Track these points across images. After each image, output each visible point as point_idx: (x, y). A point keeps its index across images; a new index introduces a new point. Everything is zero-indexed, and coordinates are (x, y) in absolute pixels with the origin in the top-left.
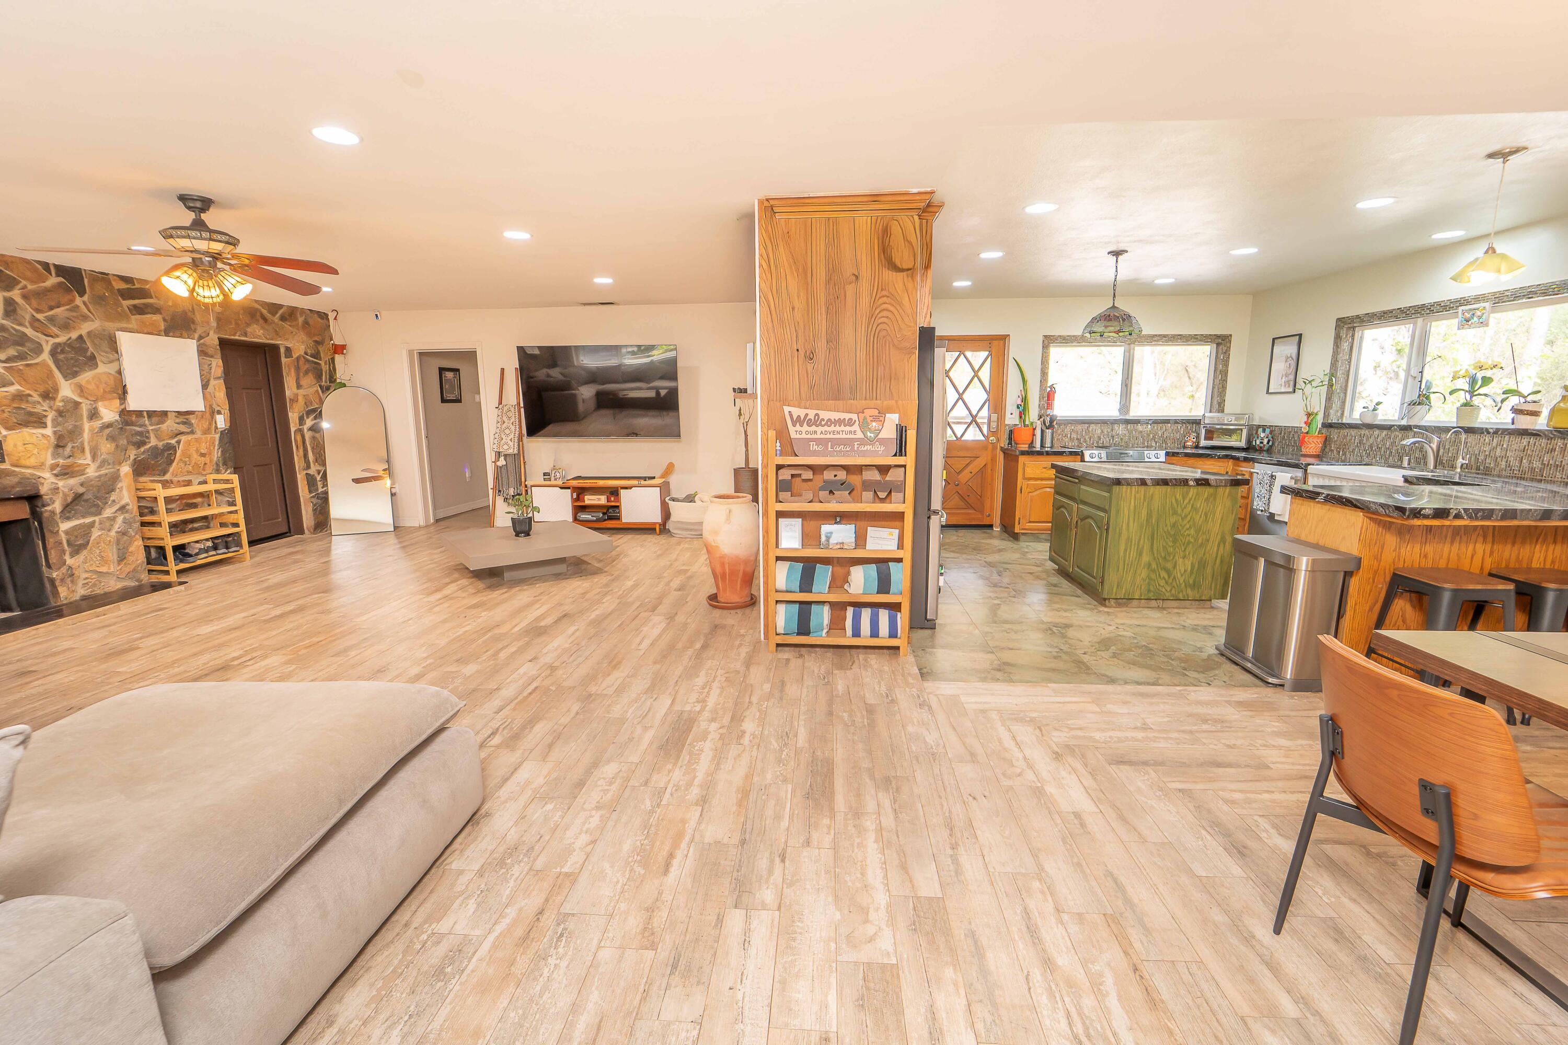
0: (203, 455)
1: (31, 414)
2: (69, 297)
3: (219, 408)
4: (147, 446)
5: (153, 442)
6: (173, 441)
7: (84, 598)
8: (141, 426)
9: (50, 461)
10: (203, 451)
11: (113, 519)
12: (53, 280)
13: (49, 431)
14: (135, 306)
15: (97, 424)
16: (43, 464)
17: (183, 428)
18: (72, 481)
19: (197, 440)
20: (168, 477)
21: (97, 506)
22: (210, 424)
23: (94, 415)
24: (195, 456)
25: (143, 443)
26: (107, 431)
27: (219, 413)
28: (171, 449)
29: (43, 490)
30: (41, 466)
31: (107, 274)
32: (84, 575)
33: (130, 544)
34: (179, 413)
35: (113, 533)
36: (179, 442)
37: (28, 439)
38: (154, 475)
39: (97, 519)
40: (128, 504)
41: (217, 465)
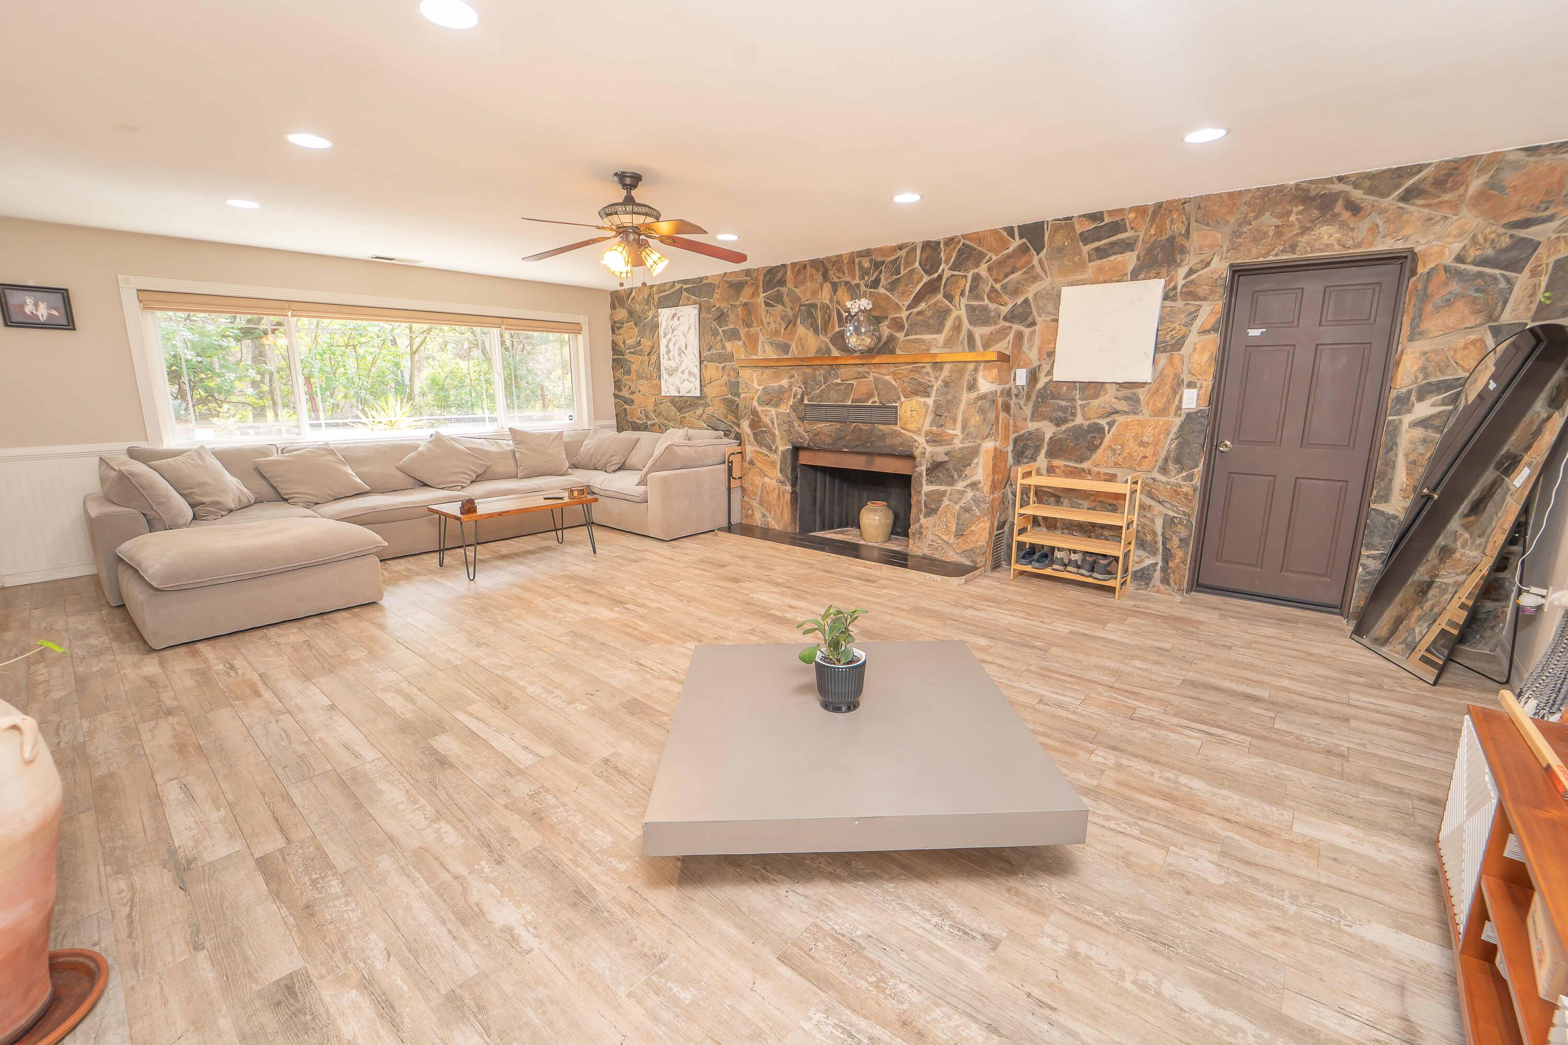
0: (1142, 444)
1: (920, 384)
2: (1026, 258)
3: (1193, 379)
4: (1070, 425)
5: (1079, 420)
6: (1103, 422)
7: (924, 557)
8: (1068, 400)
9: (927, 427)
10: (1145, 439)
11: (962, 493)
12: (1017, 242)
13: (930, 401)
14: (1097, 249)
15: (974, 395)
16: (920, 430)
17: (1122, 406)
18: (940, 449)
19: (1140, 423)
20: (1086, 465)
21: (952, 477)
22: (1169, 402)
23: (972, 386)
24: (1132, 445)
25: (1065, 421)
26: (980, 403)
27: (1191, 385)
28: (1097, 431)
29: (917, 453)
30: (918, 432)
31: (1070, 218)
32: (932, 537)
33: (972, 523)
34: (1122, 385)
35: (957, 507)
36: (1111, 425)
37: (916, 407)
38: (1070, 460)
39: (949, 489)
40: (979, 482)
41: (1166, 460)
